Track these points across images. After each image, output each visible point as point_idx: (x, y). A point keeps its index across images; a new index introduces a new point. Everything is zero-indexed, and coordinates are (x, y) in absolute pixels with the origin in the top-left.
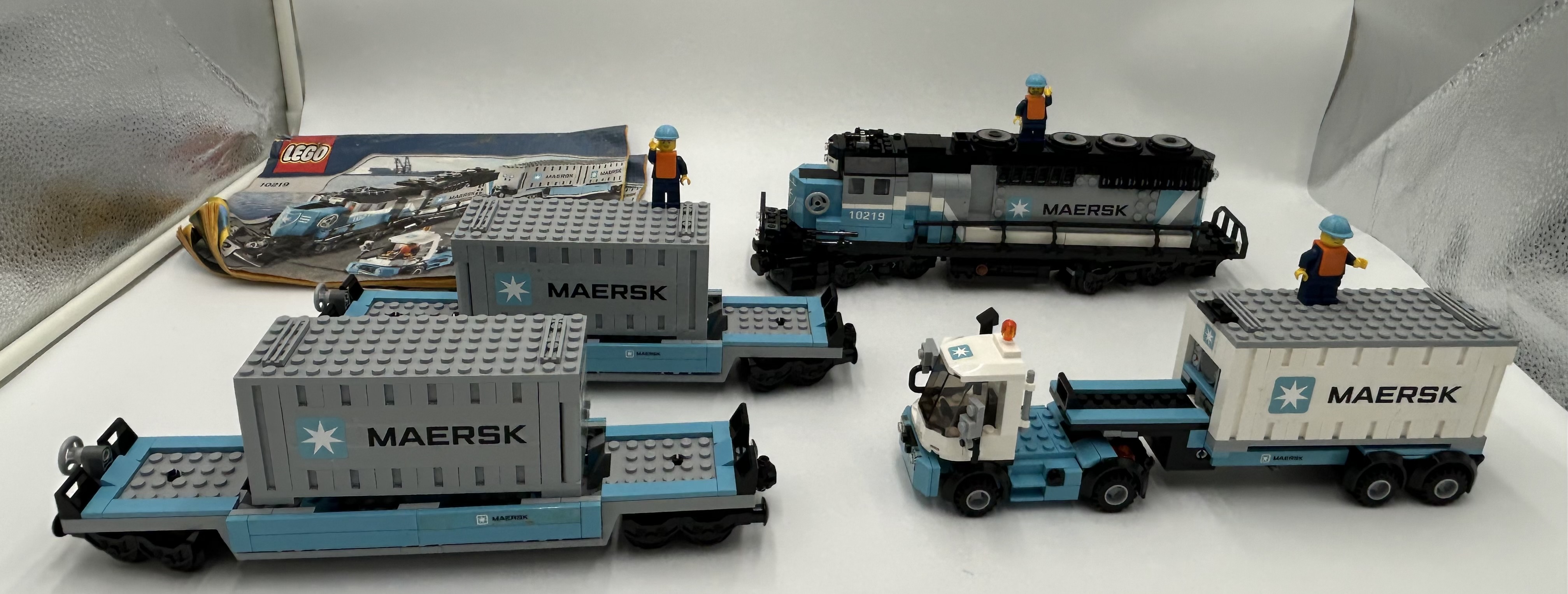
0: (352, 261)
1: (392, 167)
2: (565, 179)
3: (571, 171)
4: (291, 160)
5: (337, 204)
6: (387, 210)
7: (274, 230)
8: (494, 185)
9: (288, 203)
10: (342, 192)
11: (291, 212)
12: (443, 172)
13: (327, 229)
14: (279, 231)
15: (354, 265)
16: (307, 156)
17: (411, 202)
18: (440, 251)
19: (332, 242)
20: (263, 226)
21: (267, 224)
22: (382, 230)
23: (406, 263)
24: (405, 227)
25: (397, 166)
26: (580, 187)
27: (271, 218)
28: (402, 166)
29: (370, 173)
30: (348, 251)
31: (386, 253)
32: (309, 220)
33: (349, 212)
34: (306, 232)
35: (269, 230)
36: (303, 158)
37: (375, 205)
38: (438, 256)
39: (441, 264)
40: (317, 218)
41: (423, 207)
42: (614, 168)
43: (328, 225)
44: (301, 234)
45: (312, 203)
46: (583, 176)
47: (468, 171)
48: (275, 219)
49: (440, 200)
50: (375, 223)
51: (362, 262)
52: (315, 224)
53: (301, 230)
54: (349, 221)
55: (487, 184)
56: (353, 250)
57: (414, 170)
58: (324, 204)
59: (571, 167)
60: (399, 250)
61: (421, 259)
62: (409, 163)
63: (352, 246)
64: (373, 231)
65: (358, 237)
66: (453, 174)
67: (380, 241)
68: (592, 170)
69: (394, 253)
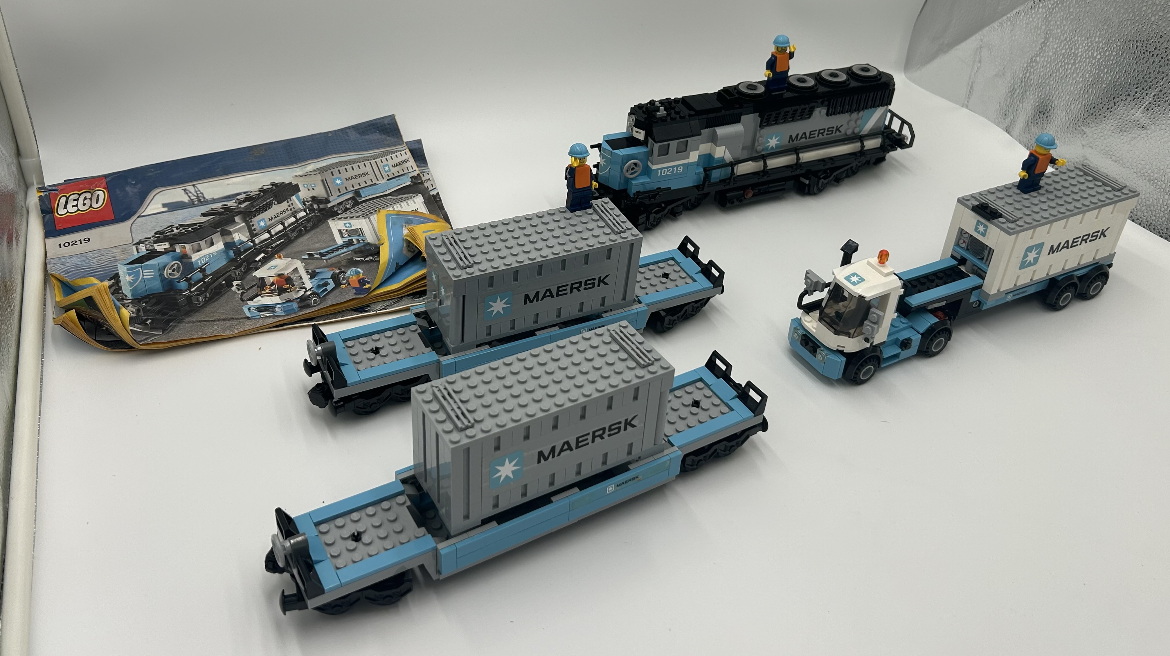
0: (241, 306)
1: (186, 199)
2: (363, 179)
3: (363, 170)
4: (68, 212)
5: (166, 252)
6: (220, 246)
7: (127, 290)
8: (301, 198)
9: (118, 260)
12: (239, 194)
13: (179, 279)
14: (133, 291)
15: (249, 309)
16: (84, 204)
17: (235, 231)
18: (312, 275)
19: (201, 291)
20: (111, 290)
21: (115, 287)
22: (238, 267)
23: (295, 295)
24: (257, 259)
25: (189, 197)
26: (383, 184)
27: (113, 281)
28: (195, 196)
29: (165, 209)
30: (226, 296)
32: (153, 274)
33: (185, 257)
34: (163, 285)
35: (123, 293)
36: (81, 207)
37: (202, 243)
38: (316, 281)
39: (329, 288)
40: (159, 270)
41: (252, 234)
42: (400, 159)
43: (178, 274)
44: (161, 291)
45: (142, 254)
46: (377, 172)
47: (265, 188)
48: (118, 282)
49: (262, 223)
51: (251, 303)
52: (162, 275)
53: (157, 286)
54: (195, 267)
55: (294, 197)
56: (229, 293)
57: (208, 197)
58: (153, 254)
59: (361, 164)
60: (273, 284)
61: (303, 288)
62: (199, 191)
63: (224, 291)
64: (230, 270)
65: (220, 280)
66: (252, 194)
67: (246, 280)
68: (382, 164)
69: (272, 288)
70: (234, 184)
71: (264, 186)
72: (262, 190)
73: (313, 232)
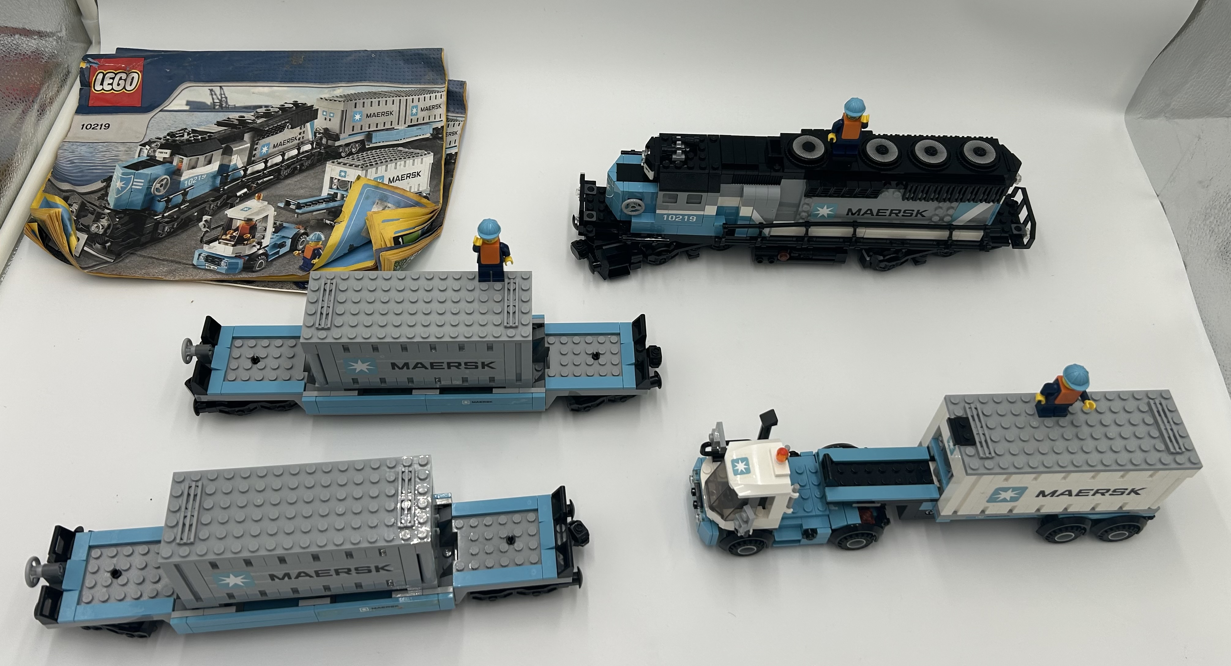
0: (196, 248)
1: (209, 101)
2: (384, 119)
3: (390, 107)
4: (103, 89)
5: (164, 162)
6: (214, 167)
7: (112, 199)
8: (315, 127)
10: (165, 137)
11: (123, 174)
12: (260, 107)
13: (162, 197)
14: (117, 200)
15: (200, 255)
16: (118, 85)
17: (237, 152)
18: (278, 229)
19: (172, 219)
20: (99, 194)
21: (103, 192)
22: (217, 199)
23: (248, 251)
24: (238, 194)
25: (213, 99)
26: (402, 130)
27: (105, 184)
28: (218, 99)
29: (187, 108)
30: (190, 232)
31: (226, 235)
32: (142, 184)
33: (177, 172)
34: (144, 202)
35: (107, 200)
36: (115, 86)
37: (202, 158)
38: (277, 238)
39: (283, 251)
40: (150, 182)
41: (250, 162)
42: (434, 102)
43: (163, 192)
44: (139, 209)
45: (141, 159)
46: (403, 113)
47: (286, 106)
48: (108, 186)
49: (265, 150)
50: (207, 190)
51: (206, 248)
52: (149, 188)
53: (138, 200)
54: (181, 187)
55: (308, 125)
56: (195, 229)
57: (231, 103)
58: (151, 162)
59: (390, 100)
60: (237, 229)
61: (260, 243)
62: (224, 94)
63: (192, 224)
64: (208, 201)
65: (194, 210)
66: (272, 110)
67: (217, 216)
68: (412, 104)
69: (234, 234)
70: (260, 94)
71: (286, 103)
72: (283, 109)
73: (305, 174)
